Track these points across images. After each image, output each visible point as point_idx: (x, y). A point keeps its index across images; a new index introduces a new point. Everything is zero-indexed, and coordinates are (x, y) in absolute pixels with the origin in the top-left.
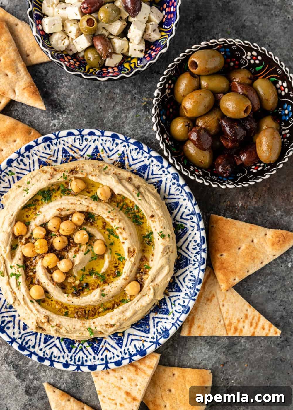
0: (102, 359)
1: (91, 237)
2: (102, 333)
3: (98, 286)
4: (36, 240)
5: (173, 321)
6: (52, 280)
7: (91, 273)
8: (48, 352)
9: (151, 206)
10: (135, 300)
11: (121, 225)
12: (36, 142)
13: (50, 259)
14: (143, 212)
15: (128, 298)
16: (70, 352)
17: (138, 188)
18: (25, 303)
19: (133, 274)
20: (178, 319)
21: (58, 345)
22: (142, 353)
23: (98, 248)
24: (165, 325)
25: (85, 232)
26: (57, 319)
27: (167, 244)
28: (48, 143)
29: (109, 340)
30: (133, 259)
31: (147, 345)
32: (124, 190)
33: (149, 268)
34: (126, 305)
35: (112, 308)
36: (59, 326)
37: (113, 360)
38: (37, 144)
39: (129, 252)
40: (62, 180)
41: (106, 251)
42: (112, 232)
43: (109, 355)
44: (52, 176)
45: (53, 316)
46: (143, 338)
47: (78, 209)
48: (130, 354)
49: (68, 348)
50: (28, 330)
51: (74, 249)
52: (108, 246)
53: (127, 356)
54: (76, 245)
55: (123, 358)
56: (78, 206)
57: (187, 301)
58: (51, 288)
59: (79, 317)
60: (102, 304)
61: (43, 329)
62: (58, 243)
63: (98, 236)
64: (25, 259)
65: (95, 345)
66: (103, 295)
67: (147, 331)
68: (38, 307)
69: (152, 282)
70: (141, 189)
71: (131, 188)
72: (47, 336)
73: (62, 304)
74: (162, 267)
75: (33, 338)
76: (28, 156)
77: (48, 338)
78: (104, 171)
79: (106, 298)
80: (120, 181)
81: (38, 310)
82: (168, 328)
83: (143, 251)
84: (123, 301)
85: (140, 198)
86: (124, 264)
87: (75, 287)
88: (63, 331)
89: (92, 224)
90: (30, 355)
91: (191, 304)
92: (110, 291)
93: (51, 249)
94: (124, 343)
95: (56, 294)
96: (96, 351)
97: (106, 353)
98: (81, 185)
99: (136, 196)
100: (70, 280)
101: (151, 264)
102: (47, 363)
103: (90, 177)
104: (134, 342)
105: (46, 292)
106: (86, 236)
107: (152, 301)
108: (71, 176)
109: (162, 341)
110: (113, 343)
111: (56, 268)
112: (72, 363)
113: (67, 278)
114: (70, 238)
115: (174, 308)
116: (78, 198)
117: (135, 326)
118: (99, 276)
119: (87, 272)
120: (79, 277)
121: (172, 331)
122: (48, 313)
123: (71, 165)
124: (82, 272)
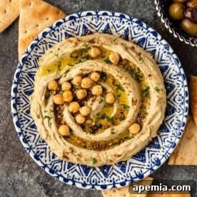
0: (111, 181)
1: (104, 90)
2: (111, 161)
3: (109, 127)
4: (63, 92)
5: (164, 154)
6: (75, 121)
7: (103, 117)
8: (71, 175)
9: (149, 68)
10: (136, 137)
11: (127, 81)
12: (64, 20)
13: (74, 106)
14: (143, 72)
15: (131, 135)
16: (87, 175)
17: (139, 54)
18: (55, 138)
19: (135, 118)
20: (167, 152)
21: (78, 170)
22: (141, 176)
23: (109, 98)
24: (157, 156)
25: (100, 87)
26: (78, 150)
27: (160, 96)
28: (73, 20)
29: (115, 167)
30: (135, 107)
31: (144, 171)
32: (129, 56)
33: (147, 114)
34: (129, 141)
35: (119, 143)
36: (80, 155)
37: (118, 182)
38: (65, 21)
39: (133, 101)
40: (84, 47)
41: (115, 101)
42: (119, 87)
43: (116, 178)
44: (76, 44)
45: (76, 148)
46: (141, 166)
47: (95, 70)
48: (131, 177)
49: (85, 172)
50: (56, 159)
51: (91, 99)
52: (117, 97)
53: (129, 179)
54: (93, 96)
55: (126, 180)
56: (95, 67)
57: (174, 139)
58: (74, 127)
59: (94, 150)
60: (112, 140)
61: (68, 158)
62: (80, 94)
63: (109, 90)
64: (55, 106)
65: (105, 171)
66: (113, 133)
67: (144, 161)
68: (65, 141)
69: (149, 124)
70: (142, 56)
71: (134, 54)
72: (69, 163)
73: (82, 140)
74: (157, 113)
75: (59, 164)
76: (58, 30)
77: (70, 165)
78: (114, 42)
79: (115, 135)
80: (126, 49)
81: (64, 143)
82: (160, 158)
83: (142, 101)
84: (127, 138)
85: (141, 62)
86: (128, 111)
87: (91, 127)
88: (83, 159)
89: (105, 81)
90: (58, 177)
91: (177, 141)
92: (117, 130)
93: (75, 99)
94: (127, 169)
95: (78, 132)
96: (106, 175)
97: (113, 176)
98: (98, 52)
99: (138, 60)
100: (89, 122)
101: (148, 111)
102: (70, 183)
103: (104, 46)
104: (134, 169)
105: (71, 130)
106: (101, 89)
107: (148, 138)
108: (90, 45)
109: (155, 168)
110: (118, 169)
111: (78, 112)
112: (89, 183)
113: (86, 120)
114: (88, 90)
115: (164, 144)
116: (95, 61)
117: (135, 157)
118: (109, 120)
119: (100, 116)
120: (94, 120)
121: (163, 161)
122: (72, 146)
123: (89, 37)
124: (96, 116)
